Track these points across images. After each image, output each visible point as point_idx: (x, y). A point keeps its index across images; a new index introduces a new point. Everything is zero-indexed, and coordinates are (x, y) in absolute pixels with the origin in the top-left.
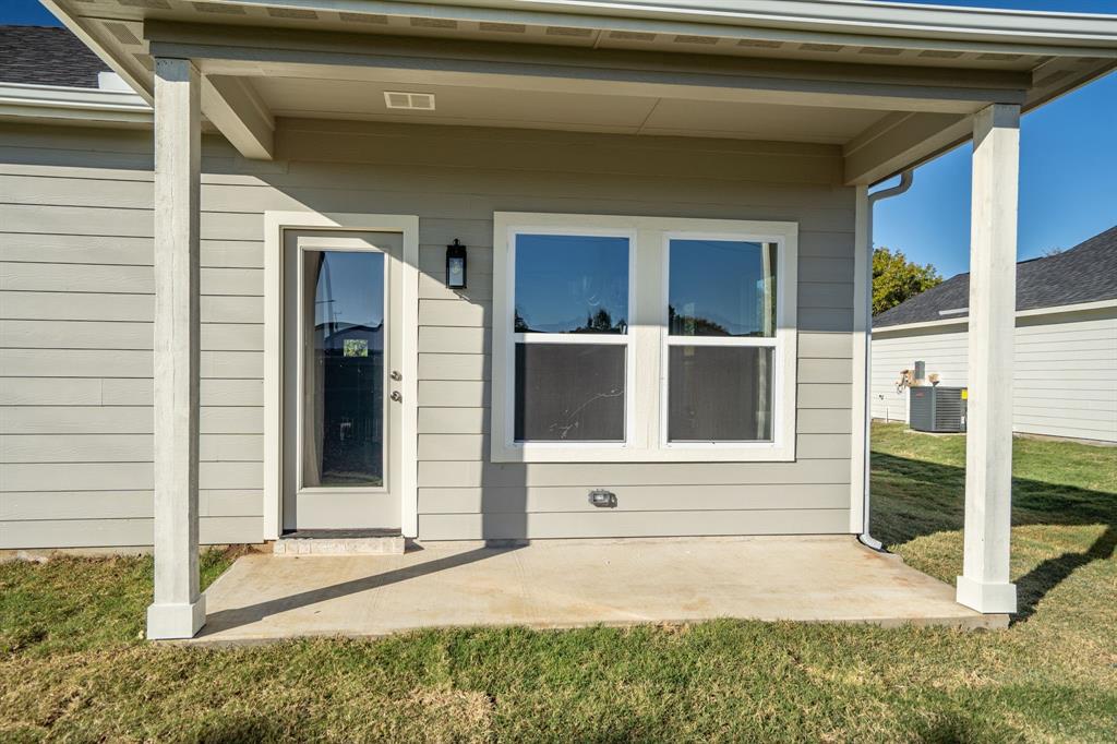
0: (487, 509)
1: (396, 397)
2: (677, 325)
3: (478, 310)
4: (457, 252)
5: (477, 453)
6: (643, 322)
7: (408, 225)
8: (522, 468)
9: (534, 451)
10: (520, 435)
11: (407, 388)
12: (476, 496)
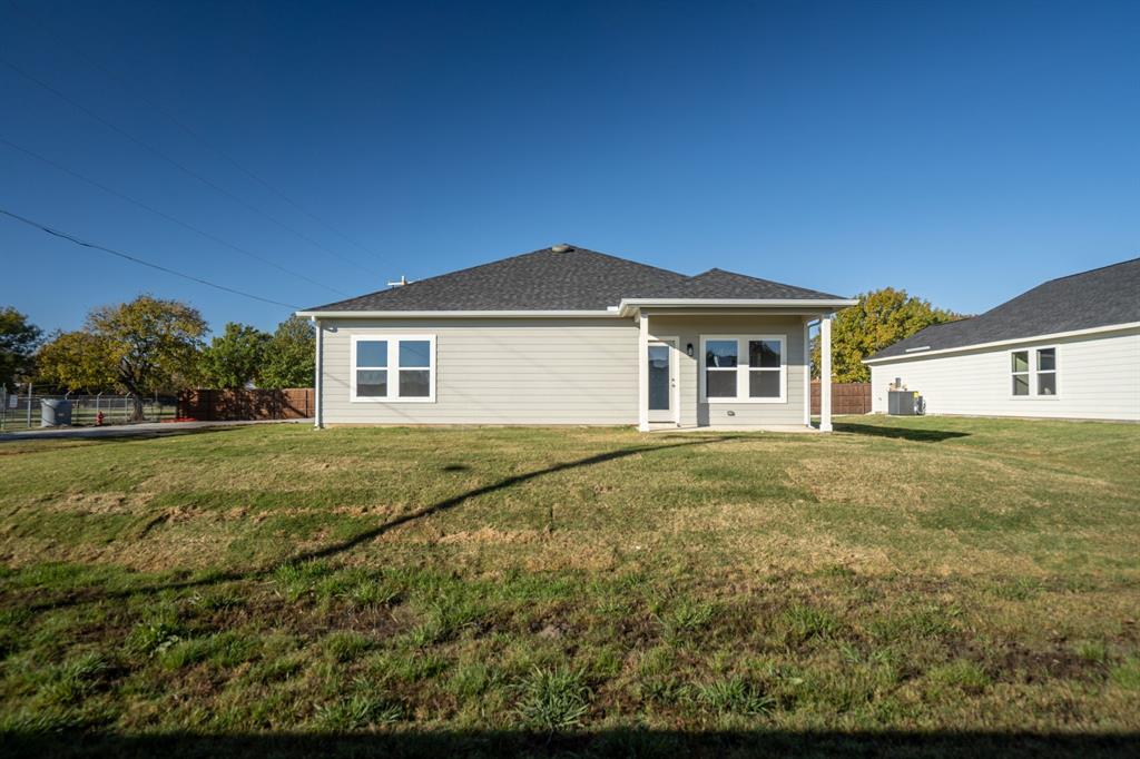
0: (698, 416)
1: (674, 386)
2: (752, 364)
3: (695, 362)
4: (690, 346)
5: (696, 401)
6: (742, 363)
7: (677, 339)
8: (707, 405)
9: (711, 400)
10: (708, 396)
11: (677, 383)
12: (695, 413)
